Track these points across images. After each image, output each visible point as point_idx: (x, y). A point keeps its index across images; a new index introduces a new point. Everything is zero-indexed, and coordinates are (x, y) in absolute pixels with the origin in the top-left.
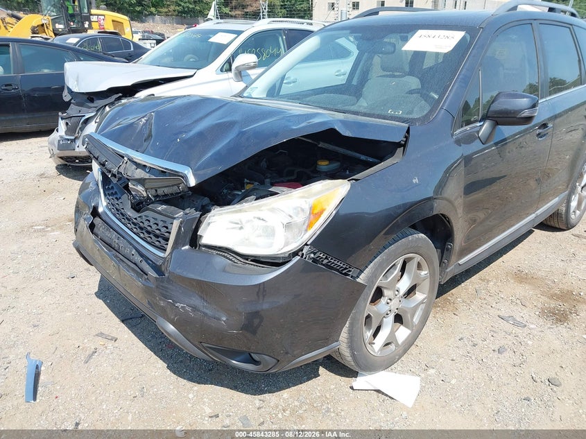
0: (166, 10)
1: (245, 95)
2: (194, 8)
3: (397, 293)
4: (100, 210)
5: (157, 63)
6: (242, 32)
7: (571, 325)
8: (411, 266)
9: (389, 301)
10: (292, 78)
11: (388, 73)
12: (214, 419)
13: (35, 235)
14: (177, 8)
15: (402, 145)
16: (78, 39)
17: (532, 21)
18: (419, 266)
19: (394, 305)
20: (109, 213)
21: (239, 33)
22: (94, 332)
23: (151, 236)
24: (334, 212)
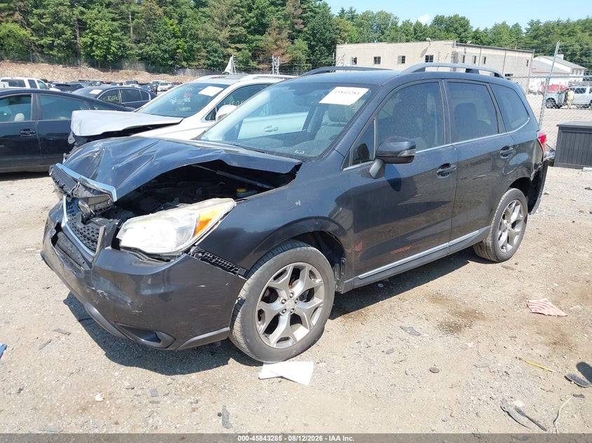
0: (197, 64)
1: (202, 138)
2: (223, 62)
3: (291, 295)
4: (63, 225)
5: (152, 113)
6: (229, 86)
7: (460, 336)
8: (305, 274)
9: (284, 301)
10: (273, 127)
11: (337, 123)
12: (130, 390)
13: (26, 255)
14: (207, 62)
15: (291, 175)
16: (101, 91)
17: (438, 80)
18: (312, 274)
19: (290, 305)
20: (68, 228)
21: (225, 87)
22: (53, 328)
23: (90, 241)
24: (220, 222)
